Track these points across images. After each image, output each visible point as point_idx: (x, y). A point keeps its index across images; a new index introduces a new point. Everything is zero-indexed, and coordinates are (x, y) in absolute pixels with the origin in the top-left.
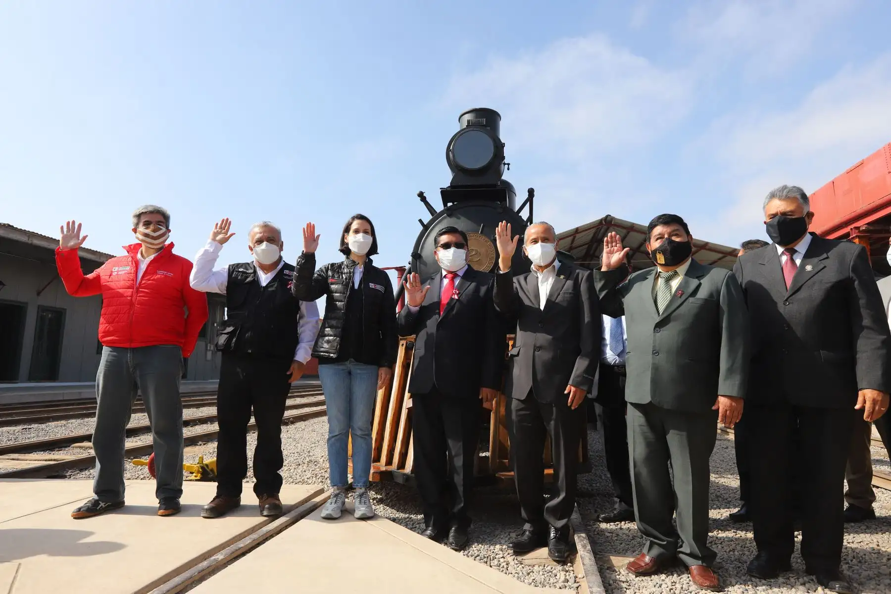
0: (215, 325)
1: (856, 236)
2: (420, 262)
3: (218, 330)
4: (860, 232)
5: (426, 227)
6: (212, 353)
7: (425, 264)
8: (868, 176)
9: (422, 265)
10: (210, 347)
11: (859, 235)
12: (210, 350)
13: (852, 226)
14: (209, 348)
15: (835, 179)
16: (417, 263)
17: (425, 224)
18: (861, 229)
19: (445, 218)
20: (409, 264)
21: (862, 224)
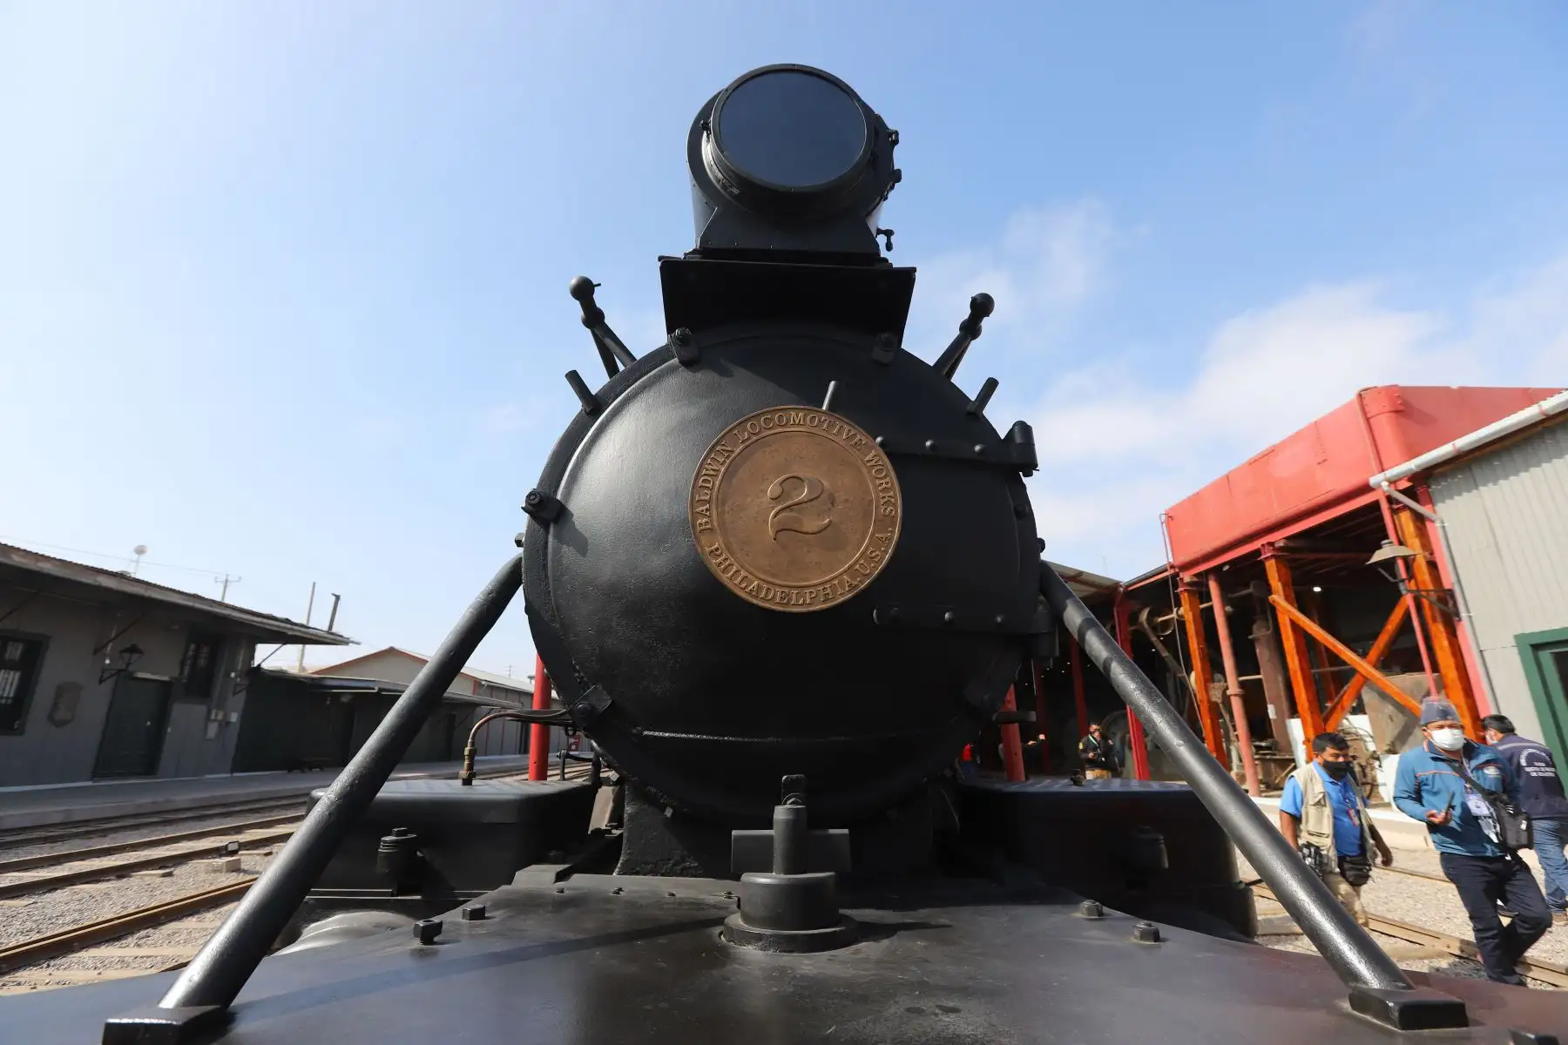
0: (233, 675)
1: (1272, 556)
2: (558, 537)
3: (236, 685)
4: (1275, 549)
5: (594, 405)
6: (220, 725)
7: (582, 545)
8: (1283, 469)
9: (565, 548)
10: (216, 715)
11: (1276, 553)
12: (215, 720)
13: (1264, 540)
14: (213, 717)
15: (1230, 472)
16: (547, 538)
17: (594, 392)
18: (1277, 545)
19: (672, 370)
20: (519, 543)
21: (1278, 537)
